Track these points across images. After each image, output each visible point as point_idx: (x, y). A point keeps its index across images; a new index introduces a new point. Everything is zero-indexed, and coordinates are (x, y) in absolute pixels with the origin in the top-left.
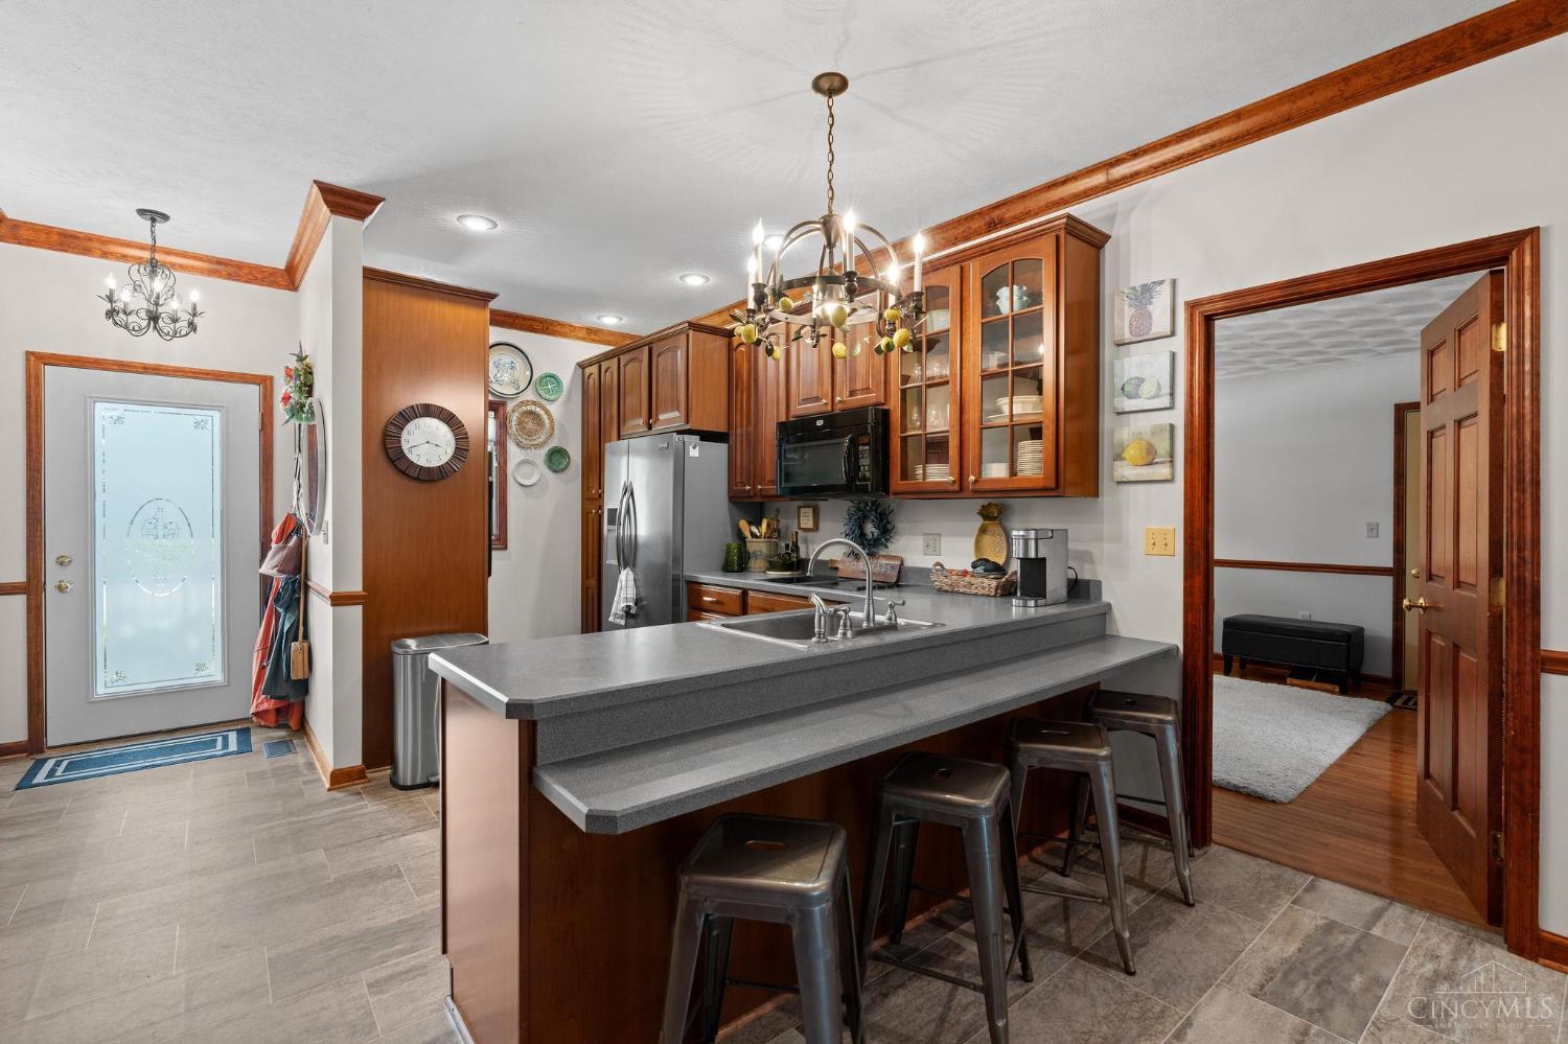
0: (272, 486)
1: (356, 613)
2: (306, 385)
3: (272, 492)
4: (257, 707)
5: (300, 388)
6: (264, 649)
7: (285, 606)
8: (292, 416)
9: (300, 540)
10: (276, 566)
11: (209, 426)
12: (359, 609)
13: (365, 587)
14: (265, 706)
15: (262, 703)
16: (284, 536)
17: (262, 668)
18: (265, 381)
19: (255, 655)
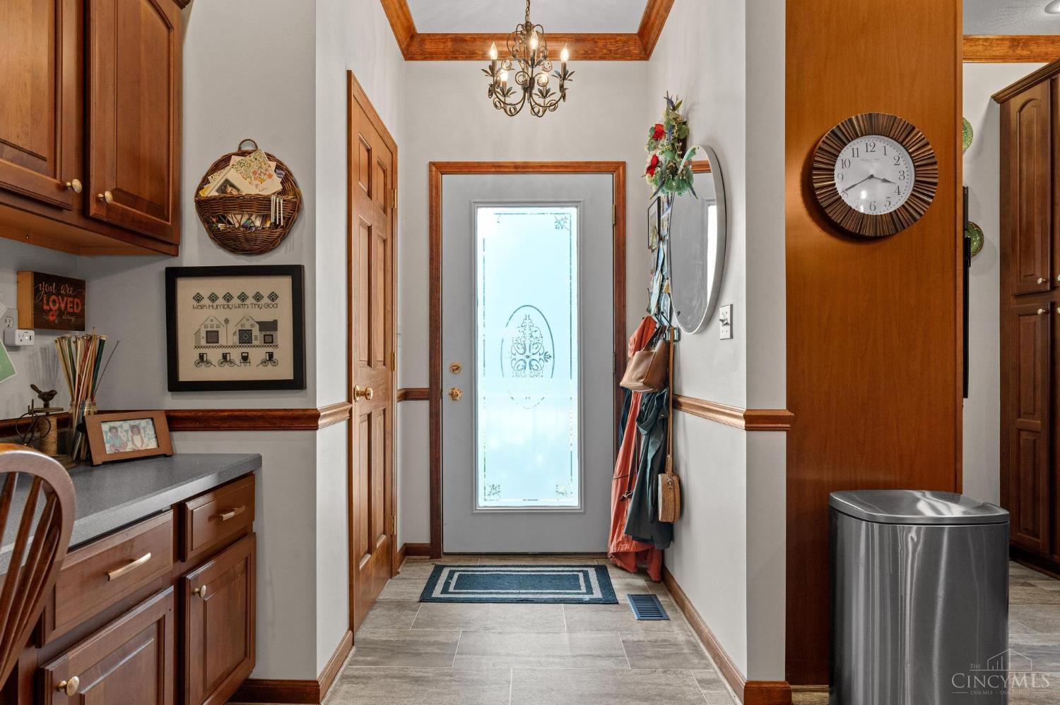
0: (624, 288)
1: (777, 441)
2: (679, 140)
3: (625, 295)
4: (618, 545)
5: (673, 145)
6: (623, 477)
7: (649, 428)
8: (662, 185)
9: (667, 345)
10: (641, 378)
11: (567, 225)
12: (782, 437)
13: (791, 404)
14: (626, 547)
15: (623, 542)
16: (645, 342)
17: (622, 502)
18: (617, 168)
19: (614, 483)
